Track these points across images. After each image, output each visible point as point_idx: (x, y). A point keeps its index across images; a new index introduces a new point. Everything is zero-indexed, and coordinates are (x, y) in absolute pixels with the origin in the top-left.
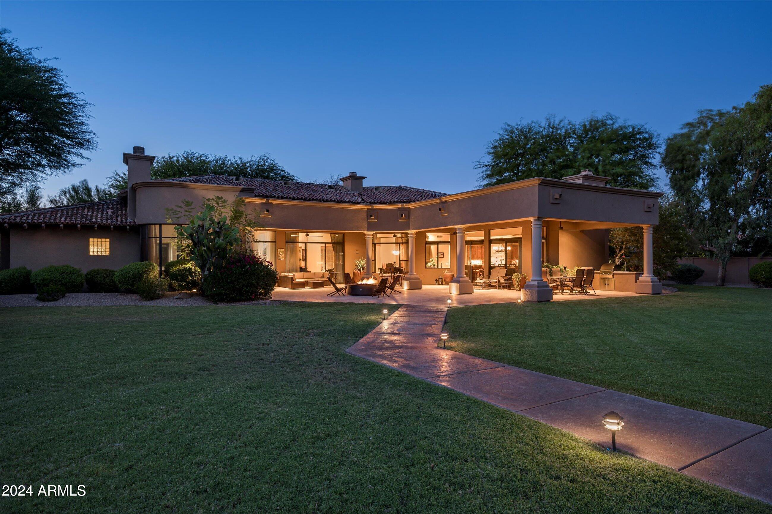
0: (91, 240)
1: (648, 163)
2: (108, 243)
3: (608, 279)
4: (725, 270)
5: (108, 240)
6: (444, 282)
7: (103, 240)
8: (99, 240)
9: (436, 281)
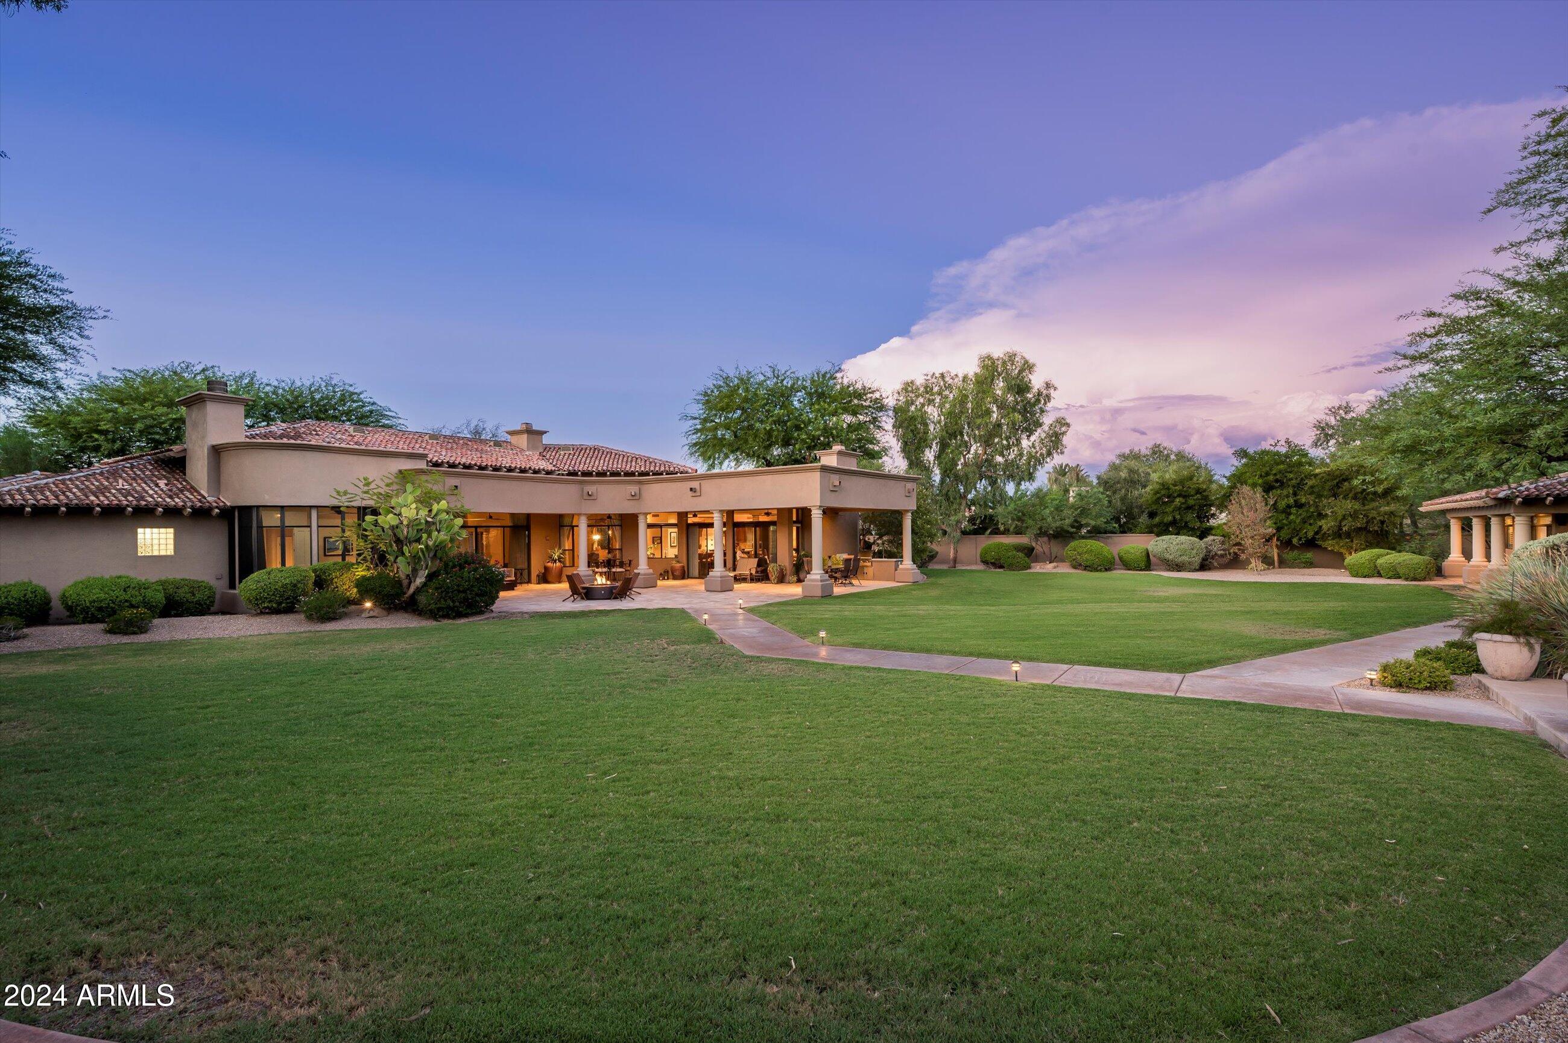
0: (140, 530)
1: (879, 427)
2: (172, 536)
3: (867, 566)
4: (956, 552)
5: (171, 530)
6: (671, 577)
7: (163, 530)
8: (155, 530)
9: (661, 574)
